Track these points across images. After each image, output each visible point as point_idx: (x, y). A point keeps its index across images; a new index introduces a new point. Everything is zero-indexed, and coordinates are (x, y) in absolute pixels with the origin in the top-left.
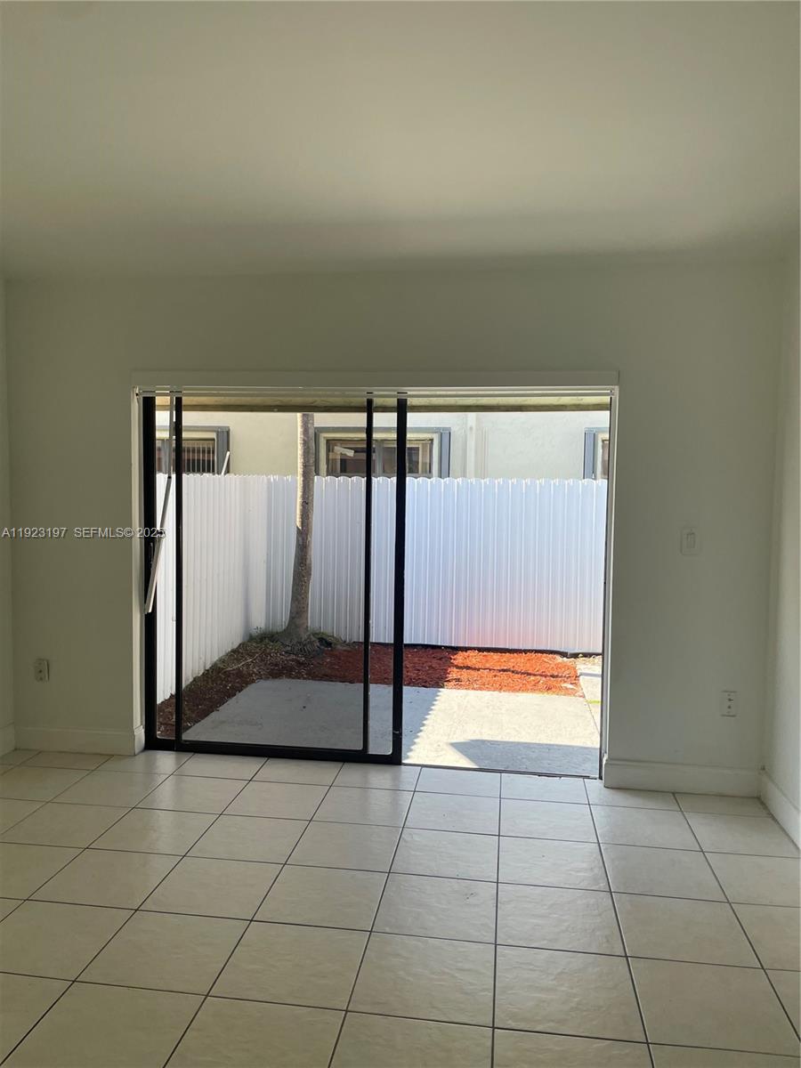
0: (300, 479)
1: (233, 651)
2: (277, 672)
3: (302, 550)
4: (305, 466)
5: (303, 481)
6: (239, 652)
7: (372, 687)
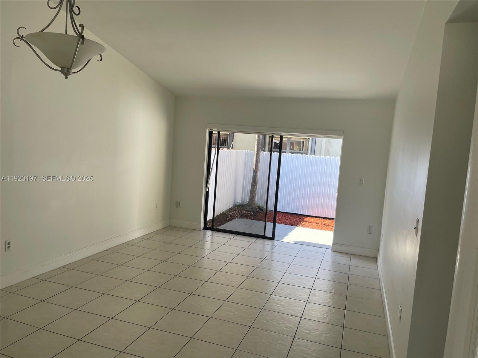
0: (256, 153)
1: (230, 209)
2: (243, 216)
3: (255, 177)
4: (258, 148)
5: (257, 153)
6: (231, 209)
7: (277, 225)
